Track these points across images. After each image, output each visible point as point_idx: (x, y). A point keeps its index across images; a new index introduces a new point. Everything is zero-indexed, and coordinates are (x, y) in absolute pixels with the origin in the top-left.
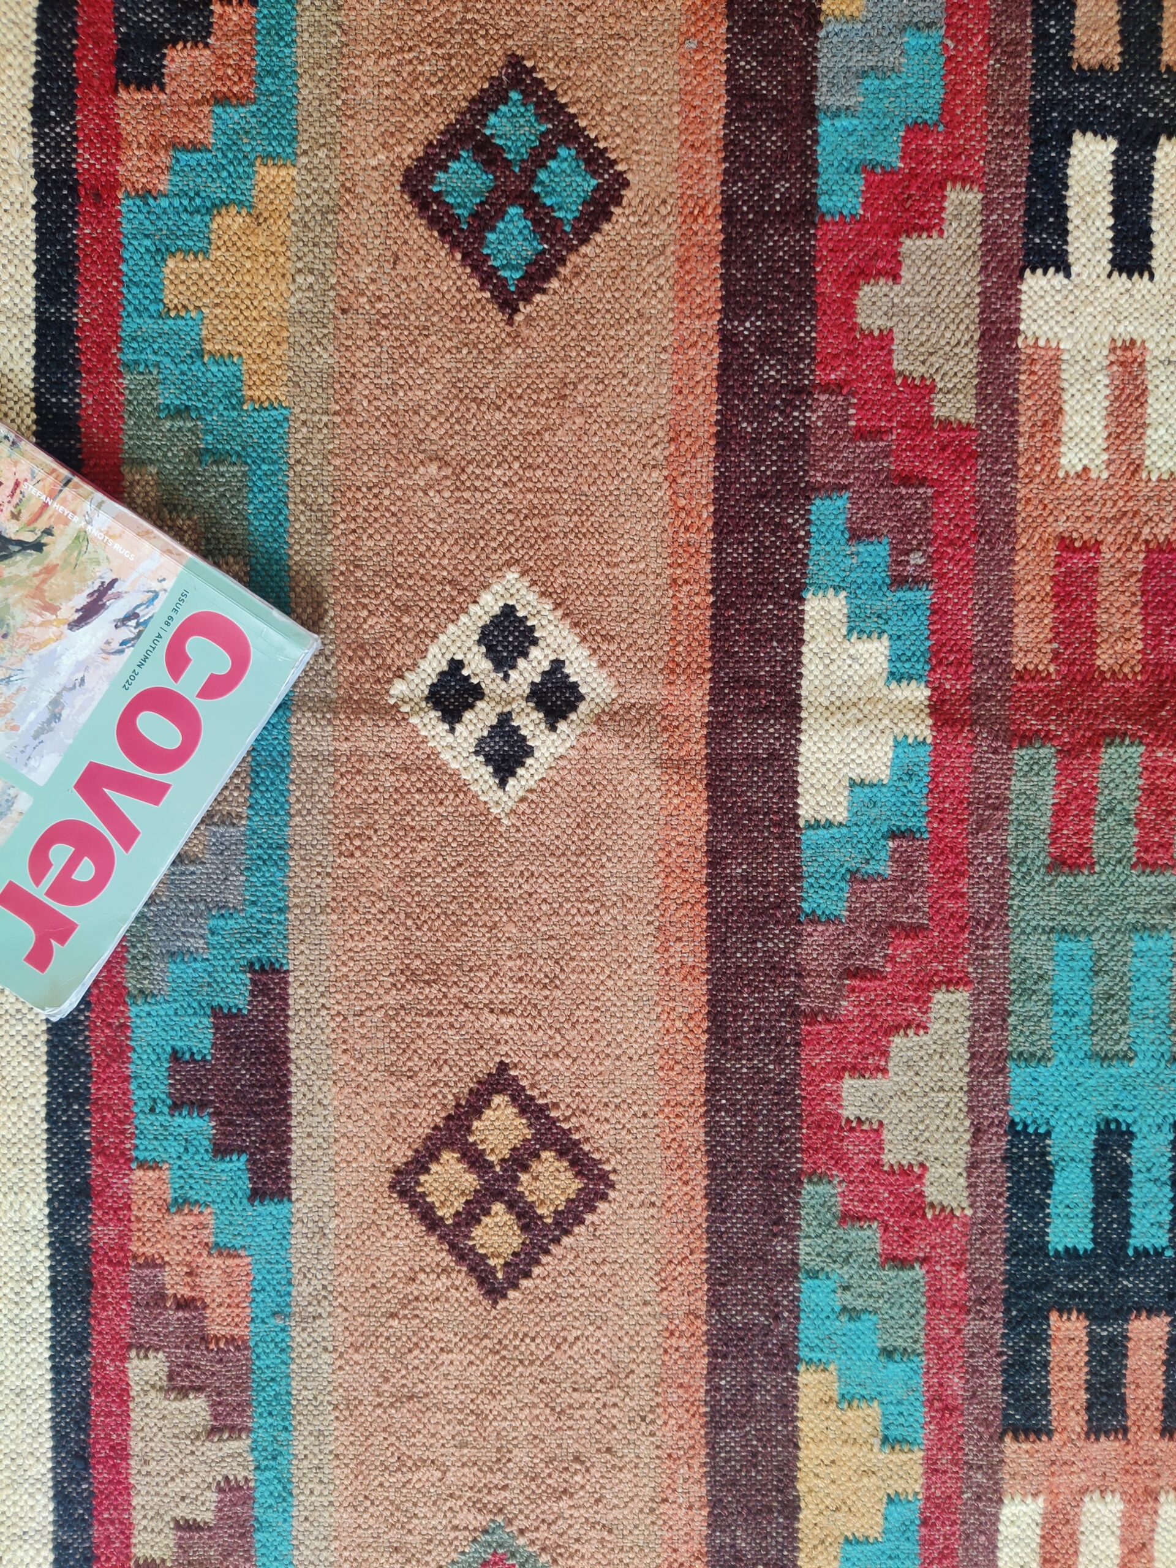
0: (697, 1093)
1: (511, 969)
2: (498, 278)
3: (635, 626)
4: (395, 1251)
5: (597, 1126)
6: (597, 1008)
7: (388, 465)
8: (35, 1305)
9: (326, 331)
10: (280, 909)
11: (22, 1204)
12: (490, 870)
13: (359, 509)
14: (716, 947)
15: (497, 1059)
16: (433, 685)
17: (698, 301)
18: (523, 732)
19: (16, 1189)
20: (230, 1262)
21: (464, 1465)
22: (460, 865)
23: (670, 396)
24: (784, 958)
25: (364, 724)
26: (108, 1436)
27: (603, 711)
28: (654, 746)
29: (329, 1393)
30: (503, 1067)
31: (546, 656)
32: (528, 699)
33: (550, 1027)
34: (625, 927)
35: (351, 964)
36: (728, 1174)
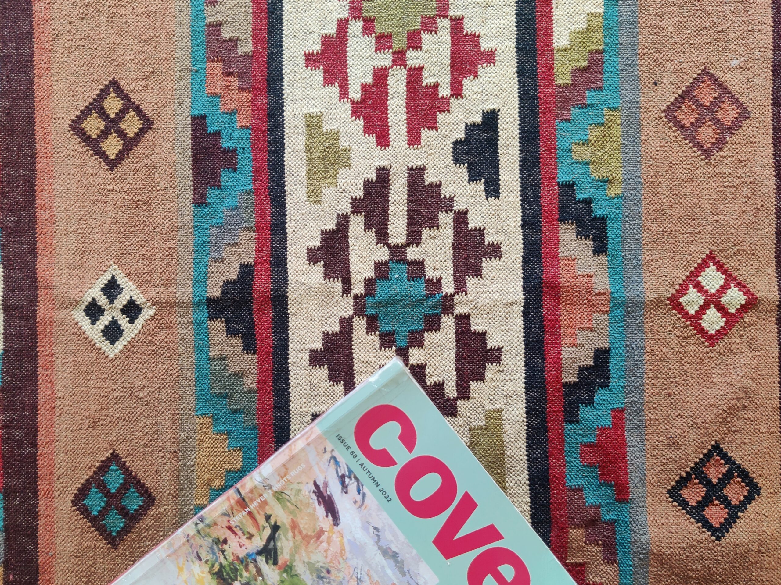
0: (39, 162)
1: (109, 207)
2: (119, 466)
3: (65, 338)
4: (151, 98)
5: (76, 148)
6: (77, 193)
7: (159, 395)
8: (289, 71)
9: (183, 444)
10: (197, 227)
11: (293, 111)
12: (118, 244)
13: (169, 379)
14: (33, 217)
15: (114, 172)
16: (140, 314)
17: (46, 459)
18: (105, 297)
19: (296, 116)
20: (213, 91)
21: (125, 15)
22: (129, 246)
23: (55, 424)
24: (7, 214)
25: (164, 298)
26: (261, 21)
27: (76, 306)
28: (56, 293)
29: (176, 41)
30: (112, 169)
31: (98, 326)
32: (104, 310)
33: (94, 185)
34: (67, 224)
35: (169, 207)
36: (27, 131)
